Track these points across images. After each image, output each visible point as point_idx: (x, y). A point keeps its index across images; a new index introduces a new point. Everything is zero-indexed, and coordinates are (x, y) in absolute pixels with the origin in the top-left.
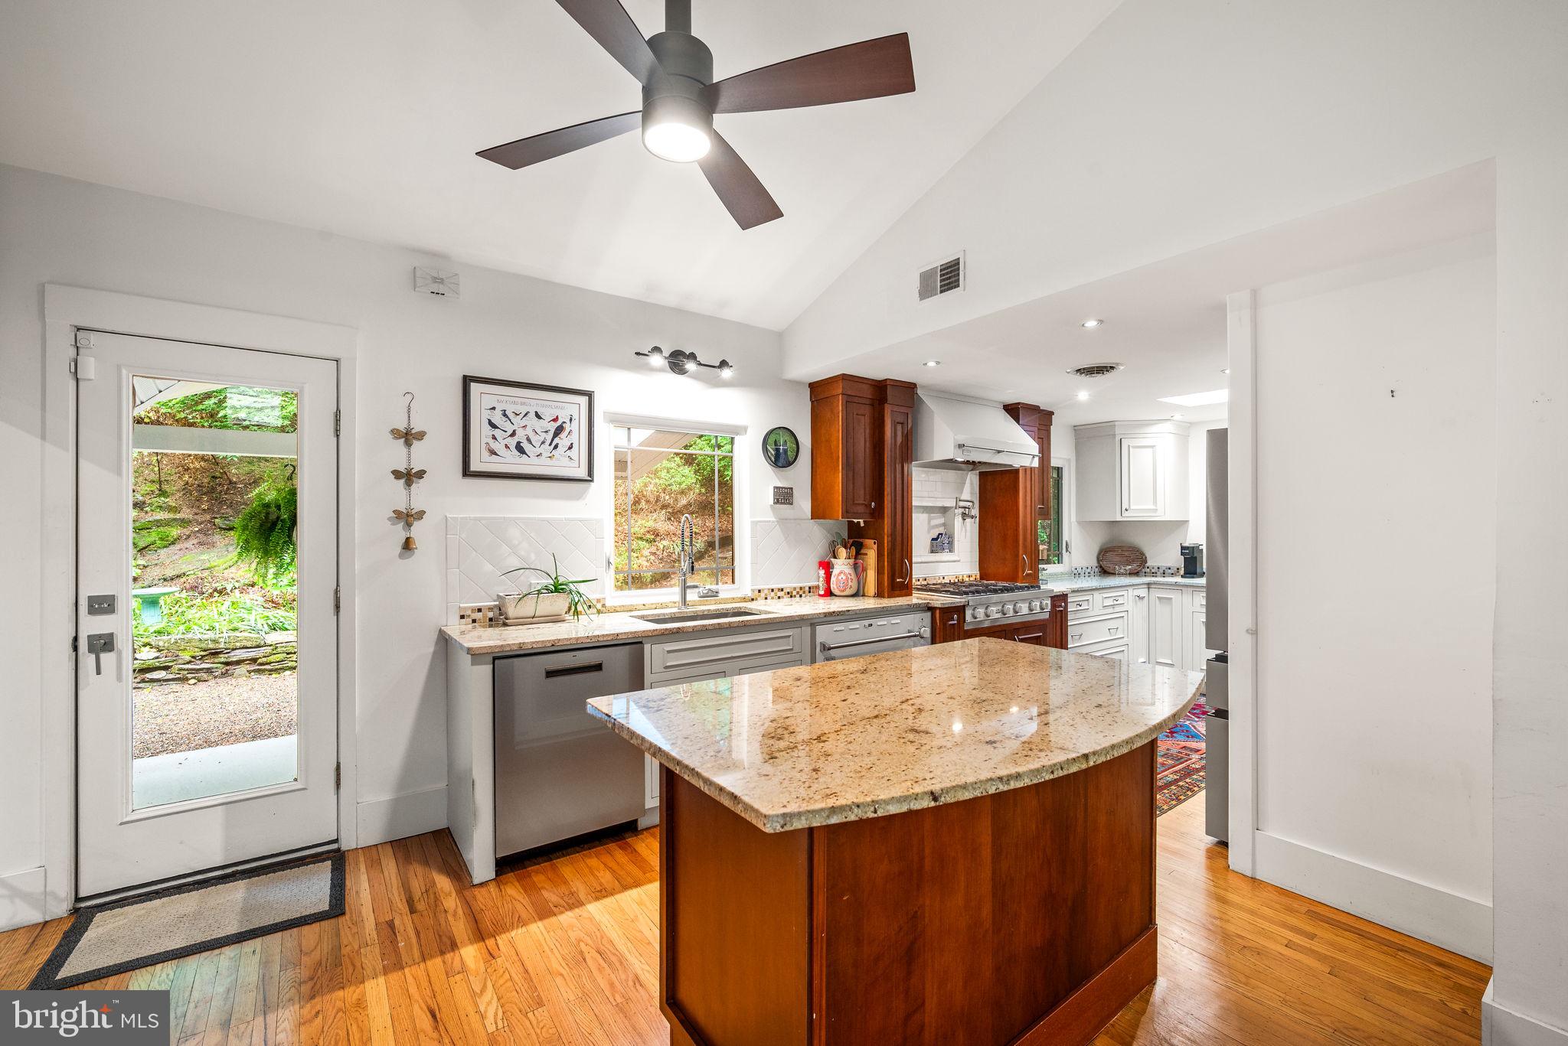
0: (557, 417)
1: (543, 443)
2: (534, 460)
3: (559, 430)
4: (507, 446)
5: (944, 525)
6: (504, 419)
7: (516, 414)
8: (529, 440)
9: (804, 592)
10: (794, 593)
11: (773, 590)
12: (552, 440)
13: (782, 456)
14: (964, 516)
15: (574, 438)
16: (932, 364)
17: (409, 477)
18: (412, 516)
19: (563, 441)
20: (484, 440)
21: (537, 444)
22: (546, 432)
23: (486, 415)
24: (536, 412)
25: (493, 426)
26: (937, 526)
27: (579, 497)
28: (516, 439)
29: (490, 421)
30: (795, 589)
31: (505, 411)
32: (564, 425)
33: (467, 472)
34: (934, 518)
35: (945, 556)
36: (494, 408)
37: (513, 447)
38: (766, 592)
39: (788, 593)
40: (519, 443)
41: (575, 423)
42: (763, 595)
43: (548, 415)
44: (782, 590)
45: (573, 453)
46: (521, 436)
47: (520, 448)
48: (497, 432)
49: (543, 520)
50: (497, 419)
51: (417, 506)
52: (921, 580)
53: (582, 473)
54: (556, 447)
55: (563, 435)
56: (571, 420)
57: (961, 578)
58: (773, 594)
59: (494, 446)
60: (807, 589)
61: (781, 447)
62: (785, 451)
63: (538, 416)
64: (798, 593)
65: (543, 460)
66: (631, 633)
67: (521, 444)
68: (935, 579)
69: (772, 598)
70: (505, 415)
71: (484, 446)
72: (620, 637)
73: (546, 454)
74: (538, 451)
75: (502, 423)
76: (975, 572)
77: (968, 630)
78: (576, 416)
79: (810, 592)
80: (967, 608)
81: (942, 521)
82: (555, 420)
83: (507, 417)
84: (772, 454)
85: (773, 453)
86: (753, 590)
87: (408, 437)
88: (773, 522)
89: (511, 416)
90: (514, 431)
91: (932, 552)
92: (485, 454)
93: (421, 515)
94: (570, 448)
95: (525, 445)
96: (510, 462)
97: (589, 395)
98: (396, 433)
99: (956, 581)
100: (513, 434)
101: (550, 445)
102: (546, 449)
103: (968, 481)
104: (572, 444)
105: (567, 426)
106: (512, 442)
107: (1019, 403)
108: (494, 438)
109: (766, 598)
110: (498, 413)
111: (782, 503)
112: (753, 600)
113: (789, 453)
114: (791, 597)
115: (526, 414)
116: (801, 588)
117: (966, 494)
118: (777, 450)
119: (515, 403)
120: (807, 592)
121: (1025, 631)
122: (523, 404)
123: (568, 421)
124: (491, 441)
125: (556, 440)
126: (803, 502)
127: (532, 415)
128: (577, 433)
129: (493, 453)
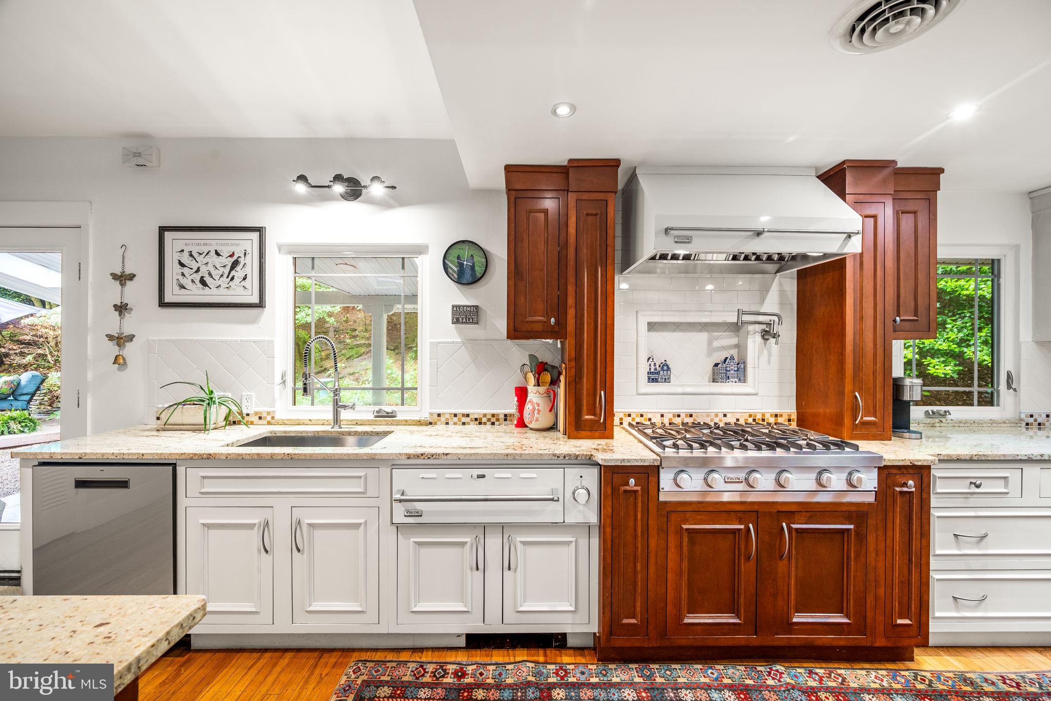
0: (233, 253)
1: (222, 276)
2: (214, 291)
3: (235, 264)
4: (193, 281)
5: (737, 346)
6: (191, 258)
7: (200, 253)
8: (210, 274)
9: (498, 420)
10: (484, 420)
11: (455, 415)
12: (229, 273)
13: (468, 272)
14: (767, 334)
15: (248, 270)
16: (563, 110)
17: (121, 308)
18: (122, 338)
19: (238, 273)
20: (175, 277)
21: (217, 278)
22: (224, 266)
23: (177, 256)
24: (216, 251)
25: (182, 265)
26: (724, 348)
27: (254, 321)
28: (200, 274)
29: (179, 261)
30: (485, 415)
31: (191, 252)
32: (239, 260)
33: (163, 304)
34: (717, 338)
35: (731, 387)
36: (182, 251)
37: (197, 281)
38: (447, 416)
39: (476, 419)
40: (202, 277)
41: (249, 257)
42: (443, 419)
43: (225, 252)
44: (468, 416)
45: (247, 283)
46: (204, 269)
47: (203, 282)
48: (185, 270)
49: (222, 342)
50: (185, 259)
51: (127, 331)
52: (683, 416)
53: (255, 299)
54: (232, 279)
55: (238, 268)
56: (245, 254)
57: (759, 417)
58: (455, 419)
59: (183, 281)
60: (502, 417)
61: (465, 263)
62: (473, 268)
63: (217, 254)
64: (489, 420)
65: (222, 291)
66: (157, 454)
67: (204, 278)
68: (708, 416)
69: (455, 424)
70: (191, 255)
71: (175, 282)
72: (145, 457)
73: (224, 285)
74: (218, 283)
75: (189, 262)
76: (790, 409)
77: (666, 503)
78: (249, 251)
79: (505, 420)
80: (661, 470)
81: (735, 341)
82: (232, 256)
83: (193, 257)
84: (454, 271)
85: (456, 269)
86: (431, 414)
87: (123, 278)
88: (457, 343)
89: (195, 254)
90: (199, 268)
91: (714, 381)
92: (176, 288)
93: (131, 338)
94: (245, 279)
95: (208, 279)
96: (196, 294)
97: (260, 230)
98: (115, 276)
99: (750, 420)
100: (198, 271)
101: (227, 277)
102: (224, 281)
103: (775, 288)
104: (246, 275)
105: (242, 260)
106: (197, 277)
107: (844, 162)
108: (183, 275)
109: (447, 423)
110: (186, 254)
111: (462, 323)
112: (431, 423)
113: (477, 268)
114: (480, 423)
115: (208, 253)
116: (493, 415)
117: (771, 304)
118: (461, 265)
119: (198, 244)
120: (502, 420)
121: (810, 517)
122: (205, 244)
123: (242, 255)
124: (180, 277)
125: (233, 273)
126: (498, 321)
127: (213, 253)
128: (250, 265)
129: (182, 287)
